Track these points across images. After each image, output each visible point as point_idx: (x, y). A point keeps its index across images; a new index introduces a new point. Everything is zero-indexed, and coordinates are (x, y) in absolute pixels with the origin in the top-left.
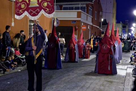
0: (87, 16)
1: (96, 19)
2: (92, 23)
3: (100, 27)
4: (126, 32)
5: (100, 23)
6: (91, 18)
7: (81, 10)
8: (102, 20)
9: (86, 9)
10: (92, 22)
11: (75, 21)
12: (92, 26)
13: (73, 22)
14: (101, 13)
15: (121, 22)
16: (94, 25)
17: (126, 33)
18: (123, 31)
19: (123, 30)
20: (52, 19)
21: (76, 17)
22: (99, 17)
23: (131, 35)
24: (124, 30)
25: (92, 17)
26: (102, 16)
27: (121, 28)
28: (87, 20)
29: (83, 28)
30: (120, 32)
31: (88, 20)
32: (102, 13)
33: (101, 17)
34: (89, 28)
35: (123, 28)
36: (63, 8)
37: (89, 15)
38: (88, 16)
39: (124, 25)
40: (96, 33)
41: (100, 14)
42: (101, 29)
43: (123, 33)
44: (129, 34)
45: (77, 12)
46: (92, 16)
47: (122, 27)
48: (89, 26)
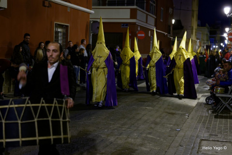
0: (147, 15)
1: (161, 20)
2: (155, 27)
3: (169, 33)
4: (216, 42)
5: (170, 26)
6: (154, 20)
7: (137, 5)
8: (173, 21)
9: (145, 4)
10: (156, 25)
11: (127, 24)
13: (123, 26)
14: (171, 10)
15: (207, 24)
16: (158, 31)
17: (217, 44)
19: (210, 37)
21: (129, 17)
22: (168, 17)
23: (223, 46)
24: (212, 39)
25: (155, 17)
26: (173, 13)
27: (207, 34)
28: (147, 22)
29: (139, 35)
30: (206, 42)
32: (173, 11)
33: (172, 16)
34: (151, 35)
36: (107, 2)
37: (150, 14)
38: (149, 17)
39: (214, 29)
40: (162, 43)
41: (170, 11)
42: (171, 36)
43: (211, 42)
44: (222, 44)
45: (129, 10)
46: (156, 16)
47: (209, 34)
48: (150, 32)
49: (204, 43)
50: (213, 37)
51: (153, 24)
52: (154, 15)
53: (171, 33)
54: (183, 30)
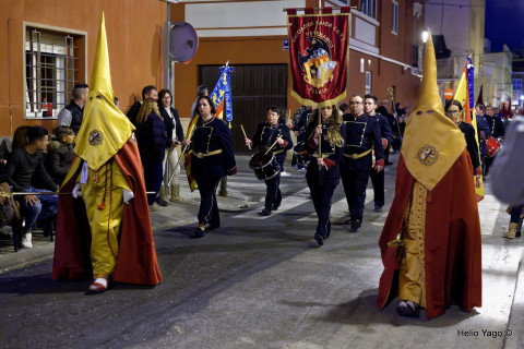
0: (354, 17)
1: (393, 32)
2: (377, 50)
3: (416, 65)
5: (415, 49)
6: (374, 28)
8: (426, 36)
10: (379, 44)
12: (379, 59)
14: (417, 7)
15: (506, 47)
16: (385, 58)
18: (514, 83)
19: (513, 77)
20: (163, 26)
22: (411, 24)
24: (517, 80)
25: (378, 24)
26: (423, 17)
27: (507, 69)
28: (353, 36)
30: (504, 86)
31: (357, 36)
32: (423, 10)
33: (421, 23)
34: (365, 70)
35: (513, 70)
37: (362, 14)
38: (357, 19)
39: (520, 57)
40: (397, 89)
41: (415, 10)
42: (420, 73)
43: (514, 88)
45: (303, 2)
46: (379, 20)
47: (510, 68)
48: (362, 61)
49: (500, 90)
50: (519, 77)
51: (373, 42)
52: (374, 17)
53: (420, 66)
54: (450, 59)
